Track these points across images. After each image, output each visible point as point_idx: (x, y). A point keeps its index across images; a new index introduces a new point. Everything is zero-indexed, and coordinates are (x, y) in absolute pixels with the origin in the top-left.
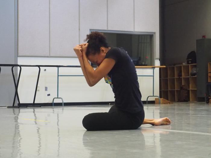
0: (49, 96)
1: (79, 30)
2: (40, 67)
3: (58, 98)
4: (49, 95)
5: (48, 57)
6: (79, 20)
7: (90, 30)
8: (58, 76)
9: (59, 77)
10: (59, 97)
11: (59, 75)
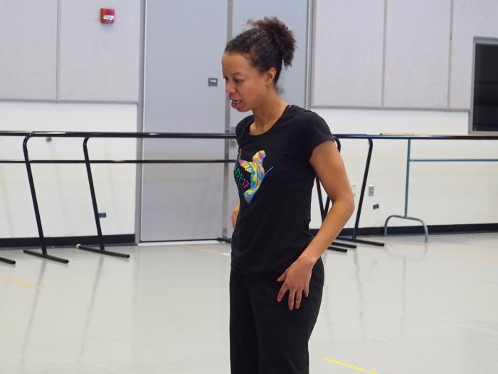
0: (376, 210)
1: (451, 38)
2: (373, 140)
3: (405, 217)
4: (376, 207)
5: (378, 109)
6: (452, 11)
7: (475, 38)
8: (409, 160)
9: (411, 163)
10: (409, 215)
11: (411, 157)
